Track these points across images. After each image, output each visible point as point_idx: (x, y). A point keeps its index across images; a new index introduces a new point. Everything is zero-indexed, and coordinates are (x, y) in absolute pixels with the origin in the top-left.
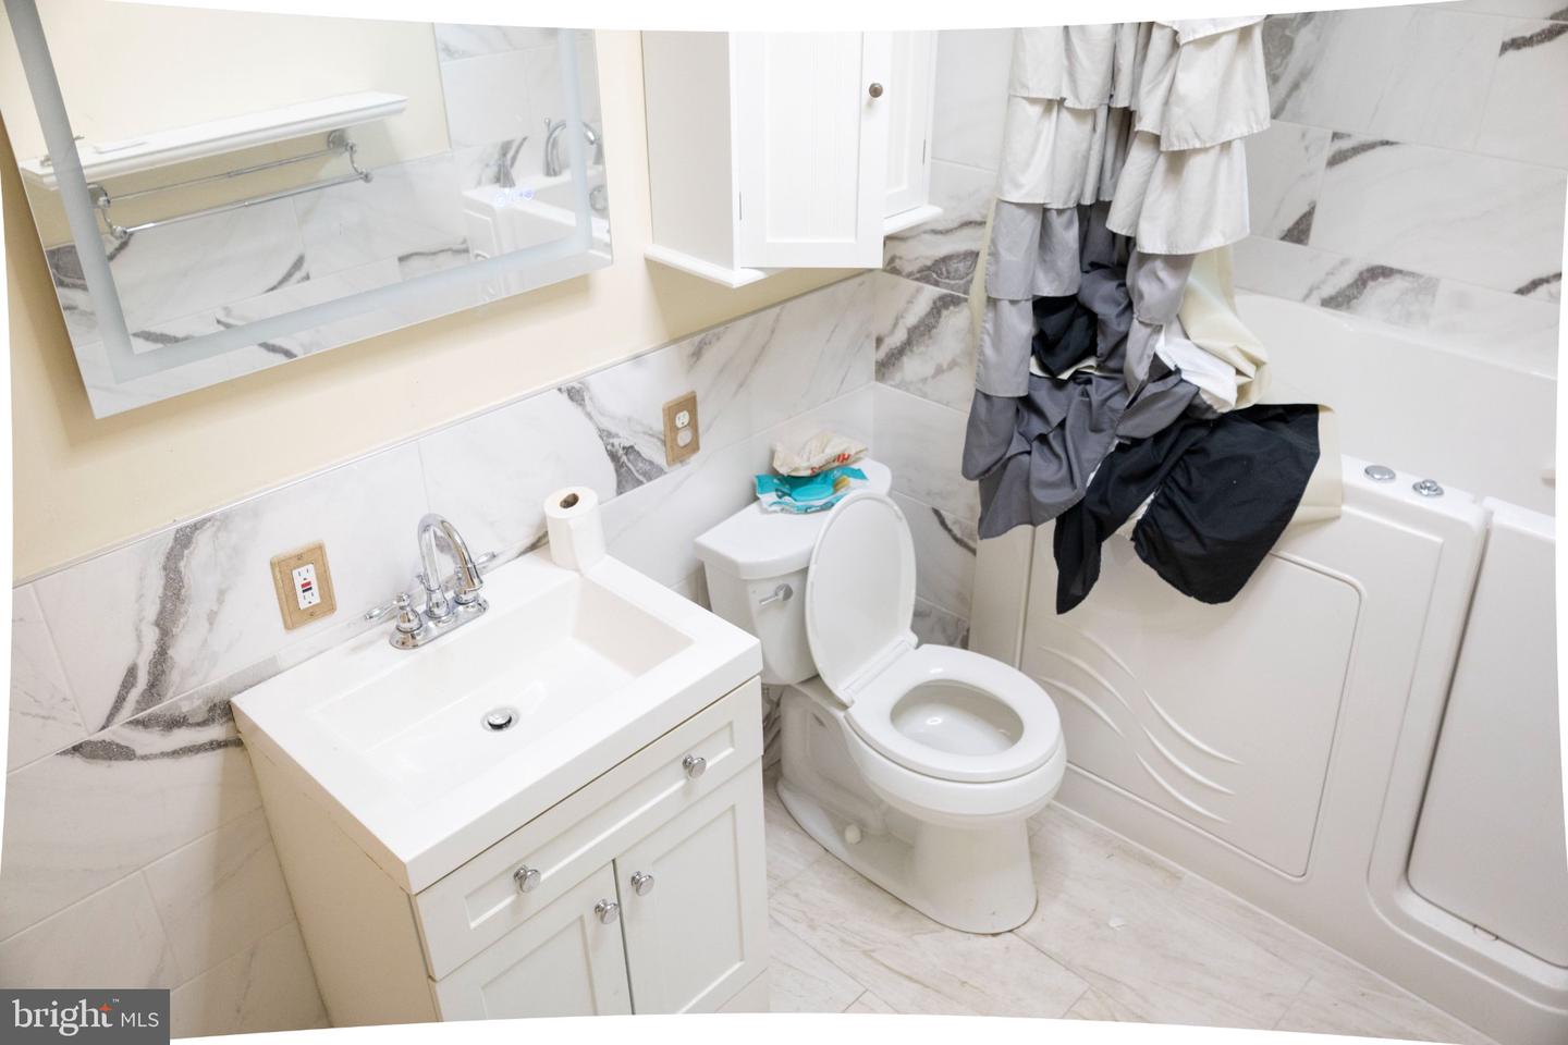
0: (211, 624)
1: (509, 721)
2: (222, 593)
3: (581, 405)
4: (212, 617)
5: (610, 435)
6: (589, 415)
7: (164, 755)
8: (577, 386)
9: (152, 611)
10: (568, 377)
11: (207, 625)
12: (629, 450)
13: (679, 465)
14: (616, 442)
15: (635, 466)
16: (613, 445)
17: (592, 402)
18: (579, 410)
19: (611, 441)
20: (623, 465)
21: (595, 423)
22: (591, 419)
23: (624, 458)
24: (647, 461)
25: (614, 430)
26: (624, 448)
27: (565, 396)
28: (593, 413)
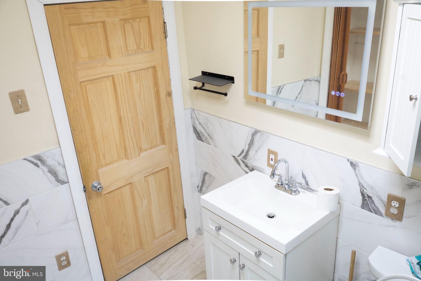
0: (256, 152)
2: (259, 148)
3: (354, 170)
4: (256, 151)
5: (363, 186)
6: (356, 175)
7: (244, 170)
8: (354, 163)
9: (248, 142)
11: (255, 152)
12: (369, 197)
13: (391, 220)
14: (365, 191)
15: (371, 205)
16: (363, 191)
17: (359, 172)
18: (353, 171)
19: (363, 189)
20: (366, 200)
21: (358, 179)
22: (357, 176)
23: (367, 198)
24: (376, 206)
25: (365, 186)
26: (367, 195)
27: (349, 163)
28: (358, 175)
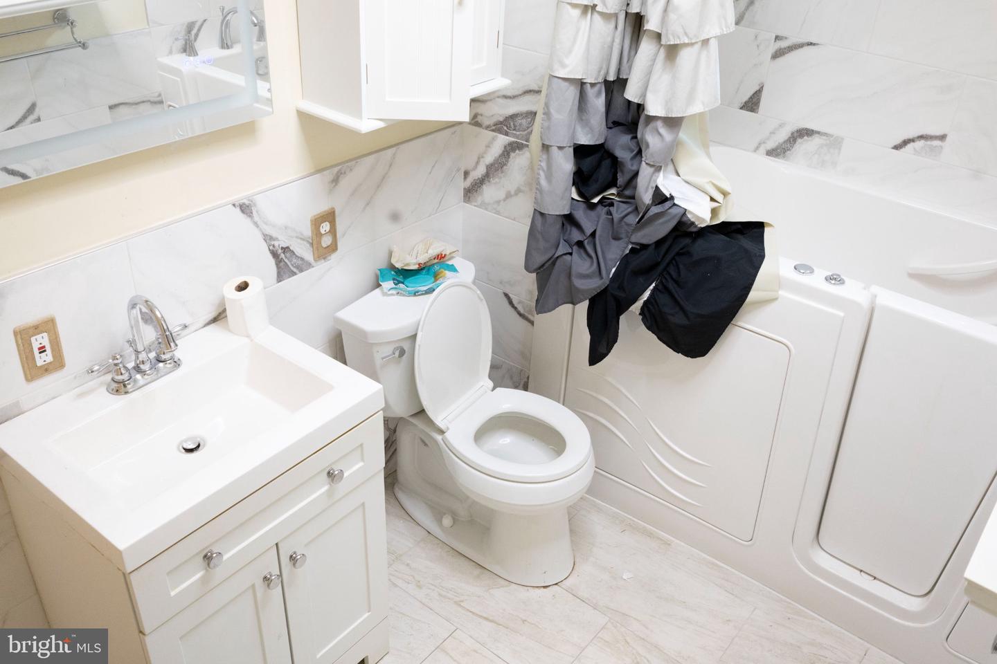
1: (199, 446)
3: (250, 216)
5: (271, 238)
6: (256, 224)
8: (247, 202)
10: (241, 196)
12: (286, 250)
13: (323, 261)
14: (276, 243)
15: (290, 262)
16: (274, 246)
17: (259, 215)
18: (248, 220)
19: (273, 243)
20: (281, 260)
21: (261, 230)
22: (258, 226)
23: (282, 256)
24: (299, 257)
25: (274, 235)
26: (282, 248)
27: (238, 210)
28: (259, 223)
